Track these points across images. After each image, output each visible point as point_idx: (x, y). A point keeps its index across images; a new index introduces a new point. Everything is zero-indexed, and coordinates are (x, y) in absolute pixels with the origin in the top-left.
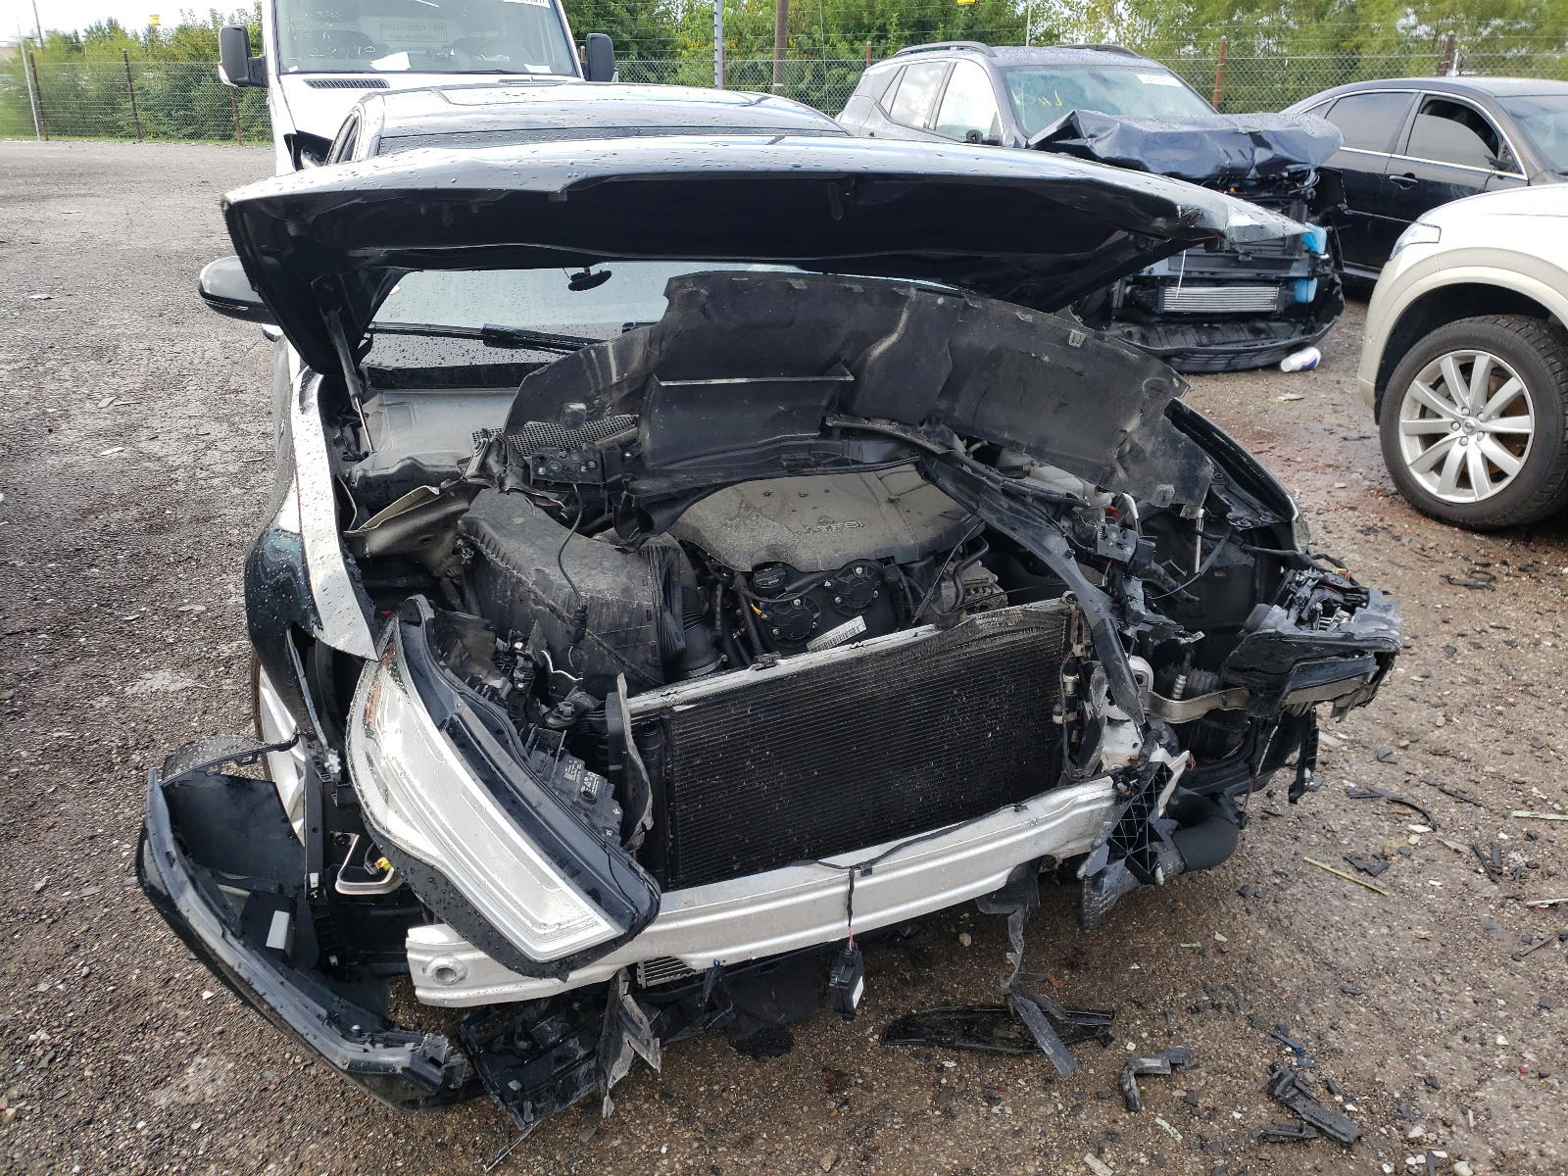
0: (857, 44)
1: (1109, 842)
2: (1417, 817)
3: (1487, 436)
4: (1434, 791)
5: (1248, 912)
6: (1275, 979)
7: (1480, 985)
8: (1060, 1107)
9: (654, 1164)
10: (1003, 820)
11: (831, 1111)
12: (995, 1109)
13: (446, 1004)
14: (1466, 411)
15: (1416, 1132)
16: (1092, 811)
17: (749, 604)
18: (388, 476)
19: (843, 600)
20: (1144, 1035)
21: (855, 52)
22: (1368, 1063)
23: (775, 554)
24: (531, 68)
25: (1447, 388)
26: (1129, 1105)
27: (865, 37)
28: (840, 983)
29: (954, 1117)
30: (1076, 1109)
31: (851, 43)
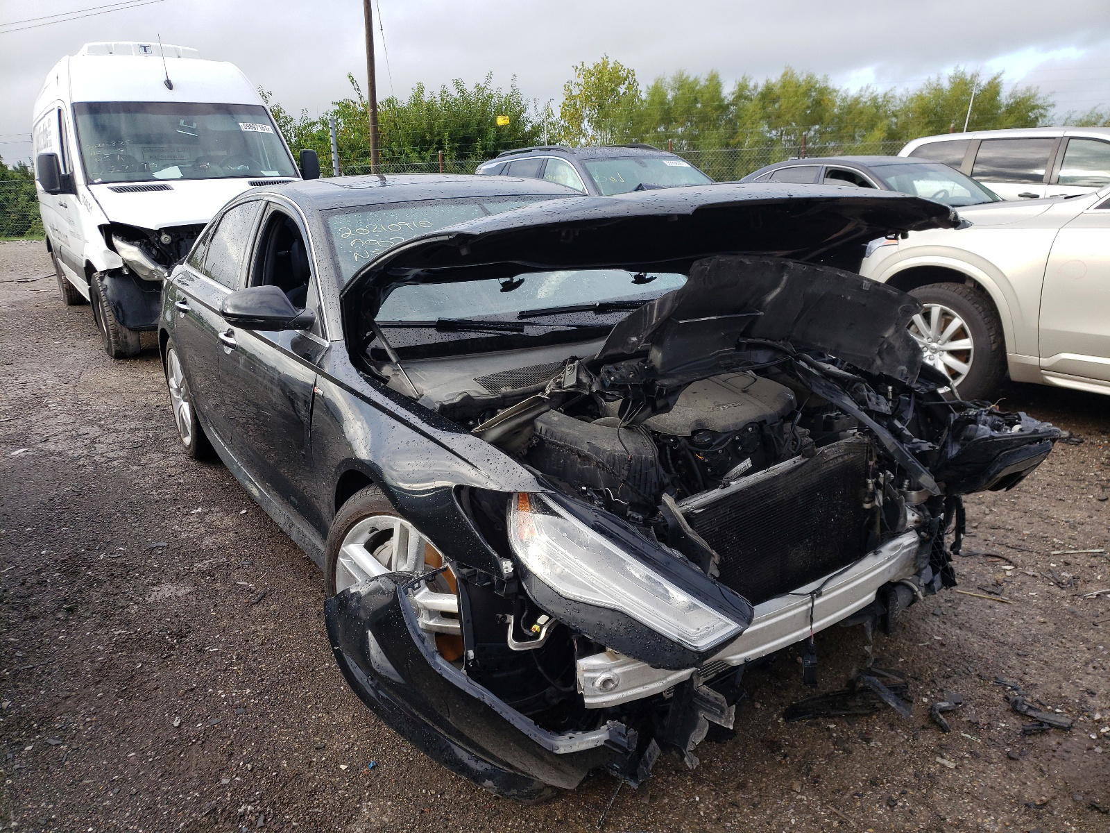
0: (424, 154)
1: (930, 564)
2: (1002, 562)
3: (945, 353)
4: (1004, 548)
5: (945, 623)
6: (980, 654)
7: (1086, 641)
8: (906, 737)
9: (696, 808)
10: (869, 562)
11: (780, 762)
12: (872, 744)
13: (605, 706)
14: (930, 340)
15: (1097, 716)
16: (909, 551)
17: (693, 454)
18: (455, 404)
19: (742, 447)
20: (929, 693)
21: (423, 159)
22: (1053, 688)
23: (700, 424)
24: (265, 173)
25: (916, 327)
26: (944, 729)
27: (428, 149)
28: (812, 664)
29: (851, 752)
30: (915, 737)
31: (419, 153)
